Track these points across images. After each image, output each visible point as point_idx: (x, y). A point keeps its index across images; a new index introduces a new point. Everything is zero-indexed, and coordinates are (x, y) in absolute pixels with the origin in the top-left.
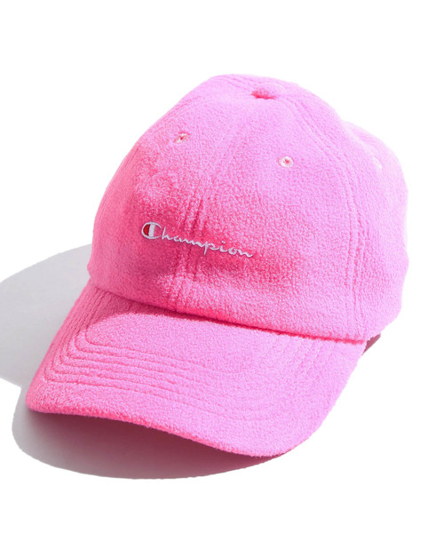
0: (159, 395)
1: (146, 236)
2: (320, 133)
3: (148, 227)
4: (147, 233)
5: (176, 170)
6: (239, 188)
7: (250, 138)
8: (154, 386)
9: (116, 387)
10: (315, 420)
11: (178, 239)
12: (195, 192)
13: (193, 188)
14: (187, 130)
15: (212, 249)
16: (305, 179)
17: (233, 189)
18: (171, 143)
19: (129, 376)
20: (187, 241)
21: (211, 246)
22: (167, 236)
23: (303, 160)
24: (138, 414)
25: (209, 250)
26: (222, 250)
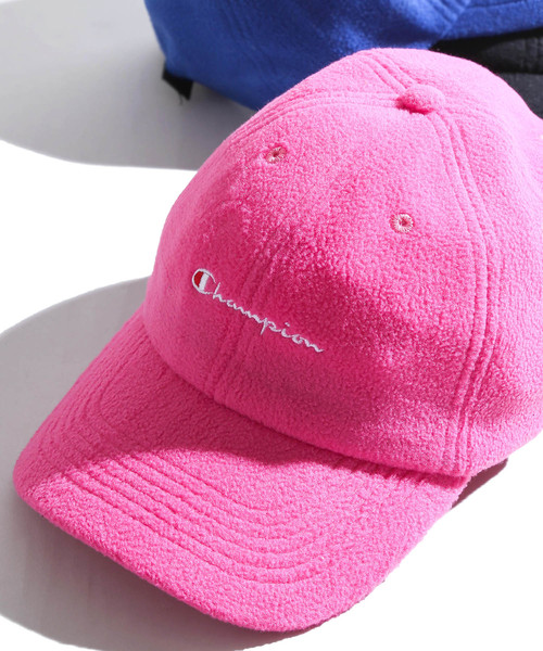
0: (150, 526)
1: (195, 286)
2: (471, 180)
3: (200, 275)
4: (198, 283)
5: (252, 204)
6: (323, 254)
7: (362, 178)
8: (148, 510)
9: (103, 498)
10: (359, 588)
11: (232, 304)
12: (265, 245)
13: (264, 239)
14: (287, 143)
15: (272, 329)
16: (422, 255)
17: (315, 255)
18: (260, 161)
19: (123, 486)
20: (242, 310)
21: (271, 325)
22: (220, 296)
23: (428, 224)
24: (115, 549)
25: (268, 329)
26: (284, 334)
